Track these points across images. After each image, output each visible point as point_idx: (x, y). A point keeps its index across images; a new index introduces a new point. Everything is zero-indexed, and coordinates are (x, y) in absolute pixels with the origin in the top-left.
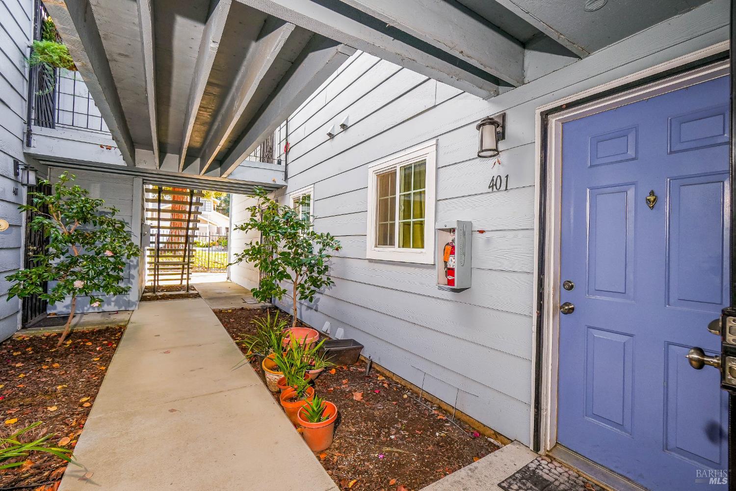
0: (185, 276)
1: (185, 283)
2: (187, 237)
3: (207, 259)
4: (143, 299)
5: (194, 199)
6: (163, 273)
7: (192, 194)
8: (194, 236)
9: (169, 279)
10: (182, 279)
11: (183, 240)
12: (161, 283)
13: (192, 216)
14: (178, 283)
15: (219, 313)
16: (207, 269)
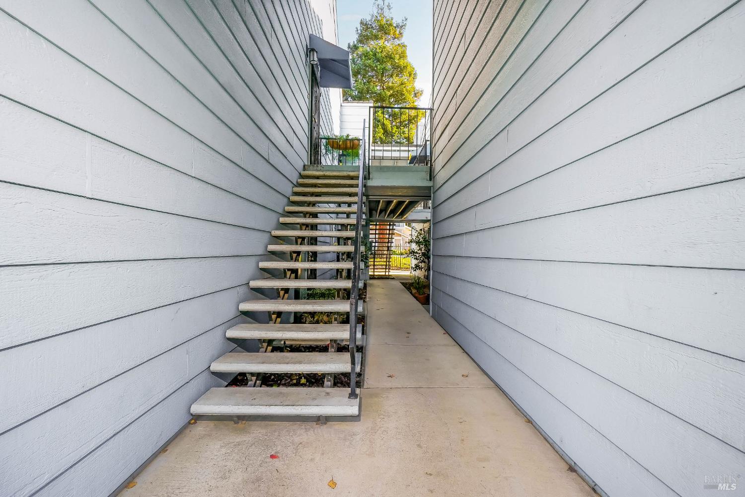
0: (387, 270)
1: (387, 274)
2: (388, 247)
3: (399, 261)
4: (370, 278)
5: (391, 228)
6: (377, 264)
7: (390, 225)
8: (391, 247)
9: (380, 272)
10: (385, 272)
11: (385, 249)
12: (376, 274)
13: (390, 235)
14: (384, 273)
15: (403, 284)
16: (400, 268)
